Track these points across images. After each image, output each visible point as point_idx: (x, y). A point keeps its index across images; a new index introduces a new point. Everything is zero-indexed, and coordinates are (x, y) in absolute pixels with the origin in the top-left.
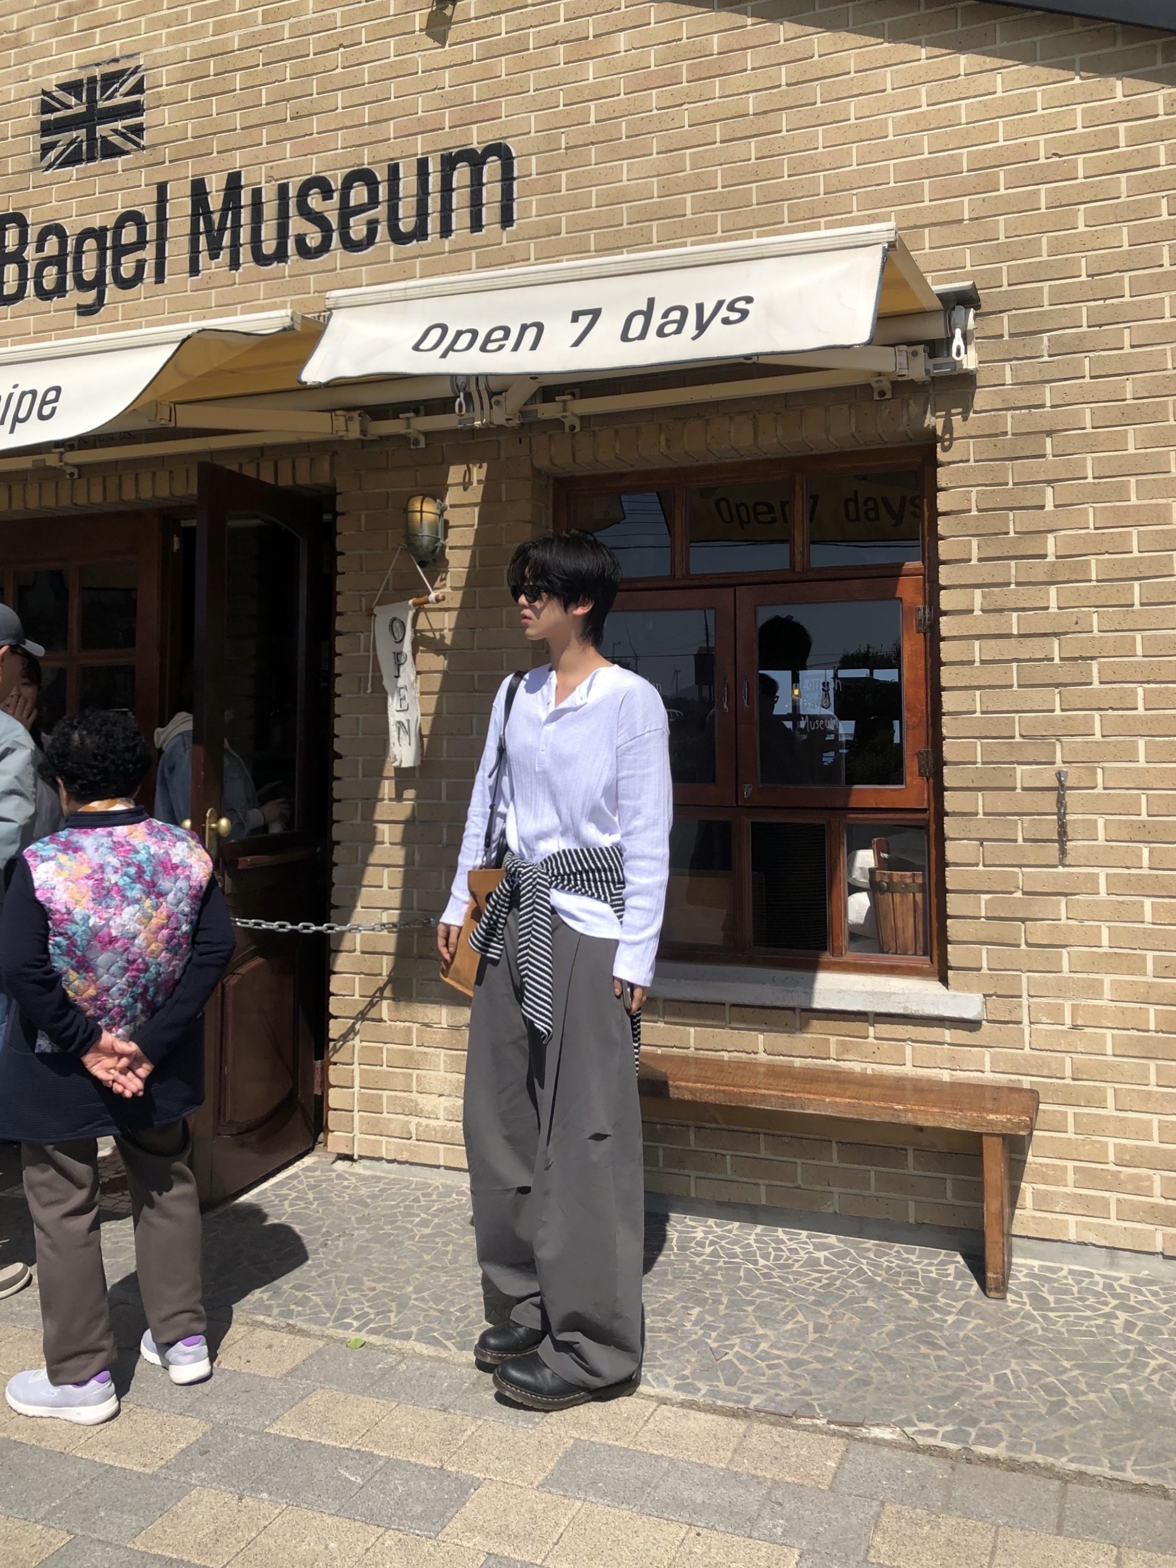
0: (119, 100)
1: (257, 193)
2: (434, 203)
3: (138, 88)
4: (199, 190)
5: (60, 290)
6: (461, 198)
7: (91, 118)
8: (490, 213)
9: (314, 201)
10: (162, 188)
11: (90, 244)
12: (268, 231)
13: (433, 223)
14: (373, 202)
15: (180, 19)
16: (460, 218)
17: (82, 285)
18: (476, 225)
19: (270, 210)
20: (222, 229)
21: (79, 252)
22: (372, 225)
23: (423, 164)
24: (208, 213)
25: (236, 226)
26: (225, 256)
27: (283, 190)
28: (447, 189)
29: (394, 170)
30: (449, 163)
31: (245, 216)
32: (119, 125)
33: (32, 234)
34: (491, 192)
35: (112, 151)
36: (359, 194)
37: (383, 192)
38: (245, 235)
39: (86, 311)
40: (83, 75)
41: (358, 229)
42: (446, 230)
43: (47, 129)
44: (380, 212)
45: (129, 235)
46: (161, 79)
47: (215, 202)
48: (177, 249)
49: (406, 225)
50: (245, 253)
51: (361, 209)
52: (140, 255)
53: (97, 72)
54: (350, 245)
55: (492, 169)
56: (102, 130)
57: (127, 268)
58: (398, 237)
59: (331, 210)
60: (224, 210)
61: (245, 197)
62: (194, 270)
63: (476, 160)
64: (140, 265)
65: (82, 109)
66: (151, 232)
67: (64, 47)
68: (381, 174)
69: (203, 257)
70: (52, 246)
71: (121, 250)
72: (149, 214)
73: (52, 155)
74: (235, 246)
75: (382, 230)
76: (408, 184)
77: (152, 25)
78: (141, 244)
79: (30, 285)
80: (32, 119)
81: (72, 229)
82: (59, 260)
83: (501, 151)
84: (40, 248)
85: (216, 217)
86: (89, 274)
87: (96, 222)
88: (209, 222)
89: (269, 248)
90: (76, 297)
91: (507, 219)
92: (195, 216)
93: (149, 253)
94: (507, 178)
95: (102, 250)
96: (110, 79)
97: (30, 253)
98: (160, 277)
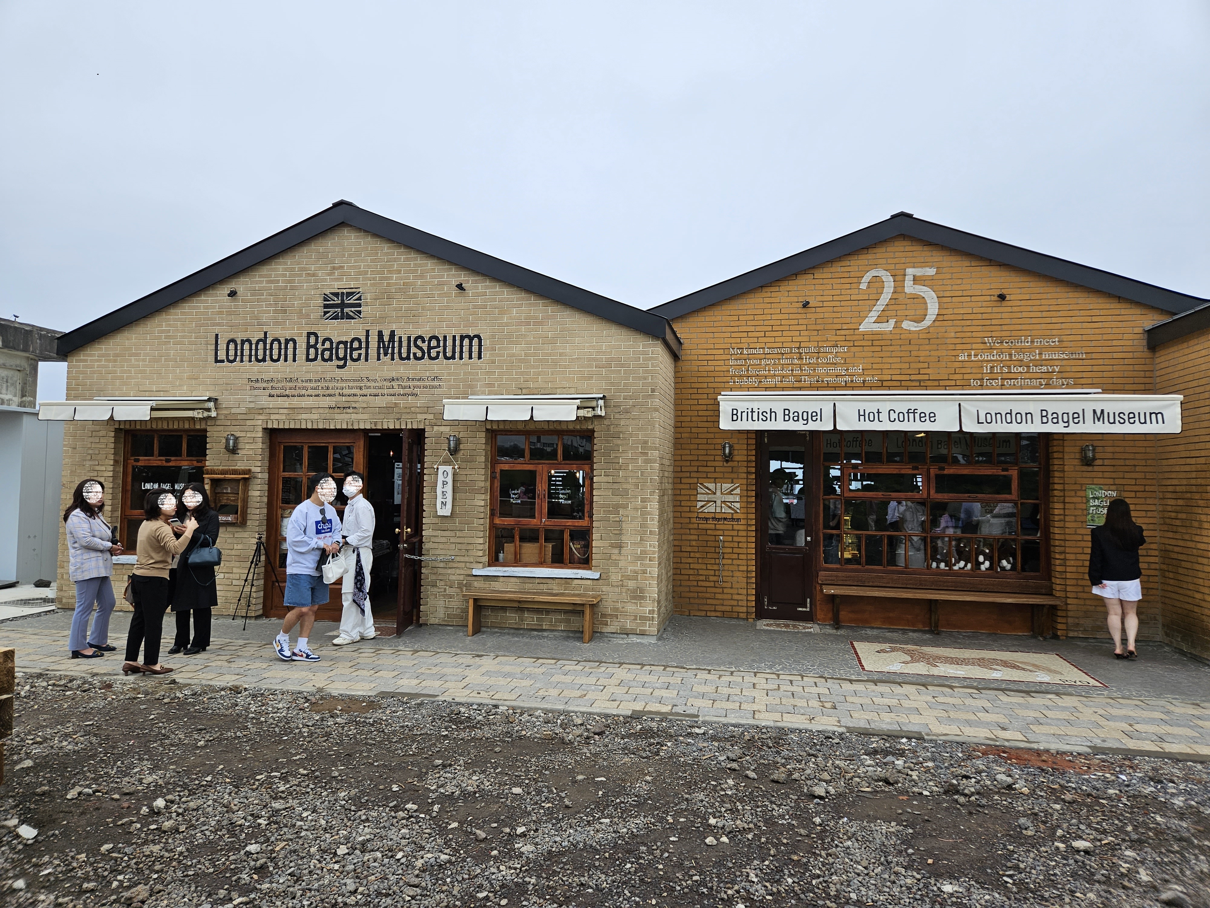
0: (351, 302)
1: (400, 338)
2: (458, 349)
3: (359, 299)
4: (380, 334)
5: (331, 359)
6: (466, 349)
7: (342, 305)
8: (475, 354)
9: (419, 343)
10: (368, 331)
11: (341, 346)
12: (404, 350)
13: (457, 355)
14: (438, 346)
15: (374, 279)
16: (466, 355)
17: (338, 358)
18: (470, 357)
19: (405, 344)
20: (388, 347)
21: (337, 349)
22: (438, 353)
23: (454, 337)
24: (383, 342)
25: (393, 348)
26: (389, 356)
27: (409, 338)
28: (461, 346)
29: (445, 337)
30: (462, 338)
31: (396, 344)
32: (353, 309)
33: (320, 340)
34: (475, 349)
35: (350, 317)
36: (434, 343)
37: (441, 344)
38: (396, 350)
39: (339, 367)
40: (340, 291)
41: (433, 353)
42: (461, 358)
43: (326, 306)
44: (441, 349)
45: (356, 345)
46: (368, 297)
47: (386, 338)
48: (373, 352)
49: (449, 354)
50: (396, 356)
51: (434, 348)
52: (359, 352)
53: (345, 291)
54: (431, 358)
55: (475, 341)
56: (346, 310)
57: (355, 355)
58: (446, 358)
59: (425, 346)
60: (389, 342)
61: (396, 339)
62: (379, 359)
63: (471, 339)
64: (360, 355)
65: (339, 302)
66: (364, 345)
67: (332, 280)
68: (441, 339)
69: (382, 356)
70: (327, 345)
71: (352, 349)
72: (363, 339)
73: (328, 315)
74: (393, 354)
75: (441, 355)
76: (449, 342)
77: (364, 279)
78: (360, 348)
79: (319, 356)
80: (320, 302)
81: (335, 340)
82: (330, 349)
83: (479, 337)
84: (323, 344)
85: (386, 343)
86: (341, 355)
87: (344, 339)
88: (384, 345)
89: (404, 355)
90: (336, 362)
91: (480, 357)
92: (379, 342)
93: (363, 351)
94: (480, 345)
95: (346, 348)
96: (349, 294)
97: (319, 346)
98: (367, 360)
